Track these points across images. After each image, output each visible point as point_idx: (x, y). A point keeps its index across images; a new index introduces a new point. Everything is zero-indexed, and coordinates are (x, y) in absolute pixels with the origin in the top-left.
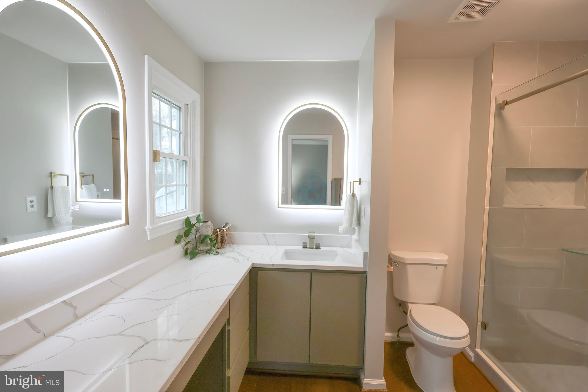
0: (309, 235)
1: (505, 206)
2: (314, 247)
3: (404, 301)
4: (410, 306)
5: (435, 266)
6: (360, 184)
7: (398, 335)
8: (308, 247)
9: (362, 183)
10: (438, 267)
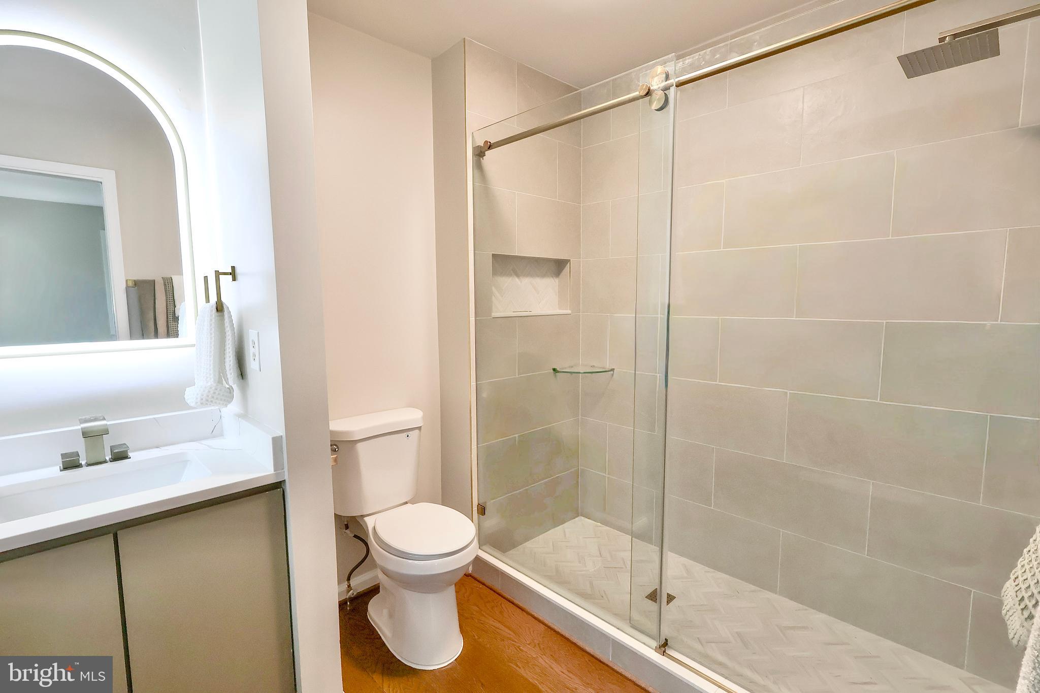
0: (85, 428)
1: (494, 314)
2: (107, 459)
3: (354, 517)
4: (370, 522)
5: (405, 433)
6: (234, 279)
7: (349, 586)
8: (83, 463)
9: (239, 277)
10: (410, 433)
